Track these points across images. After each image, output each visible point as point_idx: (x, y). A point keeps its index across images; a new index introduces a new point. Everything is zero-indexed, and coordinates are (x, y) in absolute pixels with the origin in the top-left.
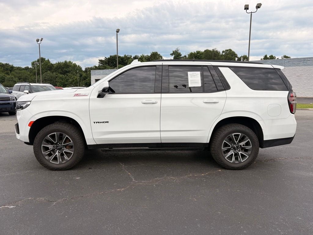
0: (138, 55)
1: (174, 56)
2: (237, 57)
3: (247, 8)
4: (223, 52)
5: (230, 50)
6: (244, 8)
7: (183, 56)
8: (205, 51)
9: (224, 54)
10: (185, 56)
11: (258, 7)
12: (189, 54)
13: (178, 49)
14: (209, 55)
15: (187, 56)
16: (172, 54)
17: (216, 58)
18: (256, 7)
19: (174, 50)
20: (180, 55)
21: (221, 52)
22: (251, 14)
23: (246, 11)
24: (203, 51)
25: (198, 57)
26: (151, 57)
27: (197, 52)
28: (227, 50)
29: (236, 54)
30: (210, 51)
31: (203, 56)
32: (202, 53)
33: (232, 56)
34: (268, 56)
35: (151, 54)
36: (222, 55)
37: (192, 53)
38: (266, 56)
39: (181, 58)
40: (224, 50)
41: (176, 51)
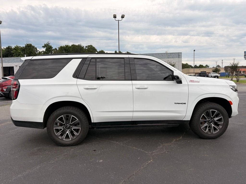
0: (11, 46)
1: (45, 48)
2: (97, 52)
3: (115, 17)
4: (86, 47)
5: (91, 46)
6: (113, 17)
7: (54, 48)
8: (72, 45)
9: (87, 48)
10: (56, 49)
11: (123, 17)
12: (59, 47)
13: (49, 43)
14: (76, 49)
15: (58, 49)
16: (44, 47)
17: (82, 51)
18: (121, 17)
19: (46, 43)
20: (51, 47)
21: (85, 47)
22: (119, 22)
23: (115, 19)
24: (71, 45)
25: (67, 50)
26: (25, 48)
27: (66, 46)
28: (89, 46)
29: (96, 49)
30: (76, 46)
31: (71, 49)
32: (70, 47)
33: (93, 50)
34: (118, 52)
35: (25, 46)
36: (85, 49)
37: (62, 46)
38: (116, 52)
39: (52, 50)
40: (87, 46)
41: (47, 44)
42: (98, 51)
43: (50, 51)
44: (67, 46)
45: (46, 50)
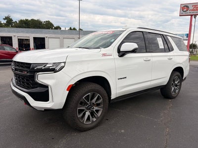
1: (6, 20)
4: (44, 22)
5: (49, 21)
7: (14, 21)
10: (16, 22)
12: (19, 20)
13: (10, 16)
14: (36, 23)
15: (18, 22)
16: (4, 19)
17: (40, 25)
19: (6, 16)
20: (11, 20)
24: (30, 19)
25: (27, 24)
28: (47, 21)
29: (53, 25)
31: (31, 23)
32: (30, 21)
33: (51, 25)
34: (72, 28)
37: (22, 20)
41: (8, 17)
42: (55, 26)
43: (10, 23)
44: (27, 20)
45: (7, 22)
